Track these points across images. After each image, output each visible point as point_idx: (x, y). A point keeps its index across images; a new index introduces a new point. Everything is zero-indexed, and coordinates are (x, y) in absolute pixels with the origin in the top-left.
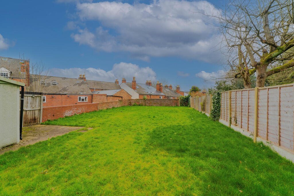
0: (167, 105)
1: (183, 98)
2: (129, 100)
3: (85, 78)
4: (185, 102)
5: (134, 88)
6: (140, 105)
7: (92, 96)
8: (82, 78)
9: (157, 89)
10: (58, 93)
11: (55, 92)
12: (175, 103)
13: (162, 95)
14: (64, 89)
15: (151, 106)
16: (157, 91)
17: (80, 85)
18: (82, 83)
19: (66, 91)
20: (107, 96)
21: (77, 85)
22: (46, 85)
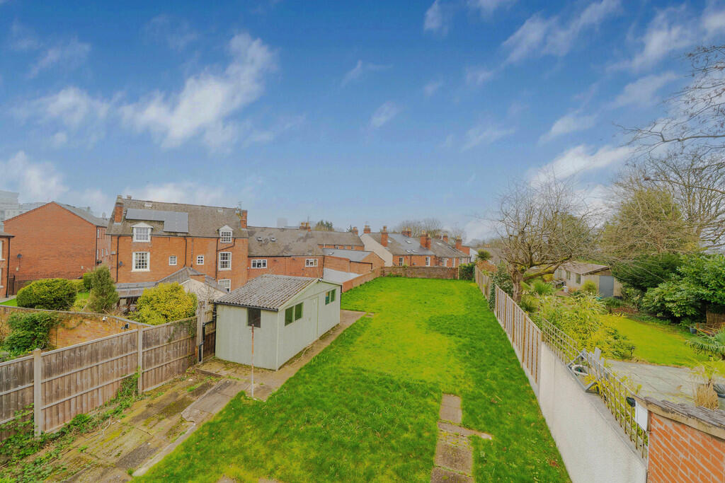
0: (439, 277)
1: (465, 267)
2: (382, 268)
3: (309, 228)
4: (468, 273)
5: (385, 244)
6: (397, 276)
7: (324, 258)
8: (305, 228)
9: (421, 244)
10: (281, 255)
11: (276, 254)
12: (452, 274)
13: (430, 256)
14: (287, 248)
15: (415, 278)
16: (421, 247)
17: (305, 239)
18: (307, 237)
19: (289, 250)
20: (350, 262)
21: (302, 240)
22: (264, 242)
